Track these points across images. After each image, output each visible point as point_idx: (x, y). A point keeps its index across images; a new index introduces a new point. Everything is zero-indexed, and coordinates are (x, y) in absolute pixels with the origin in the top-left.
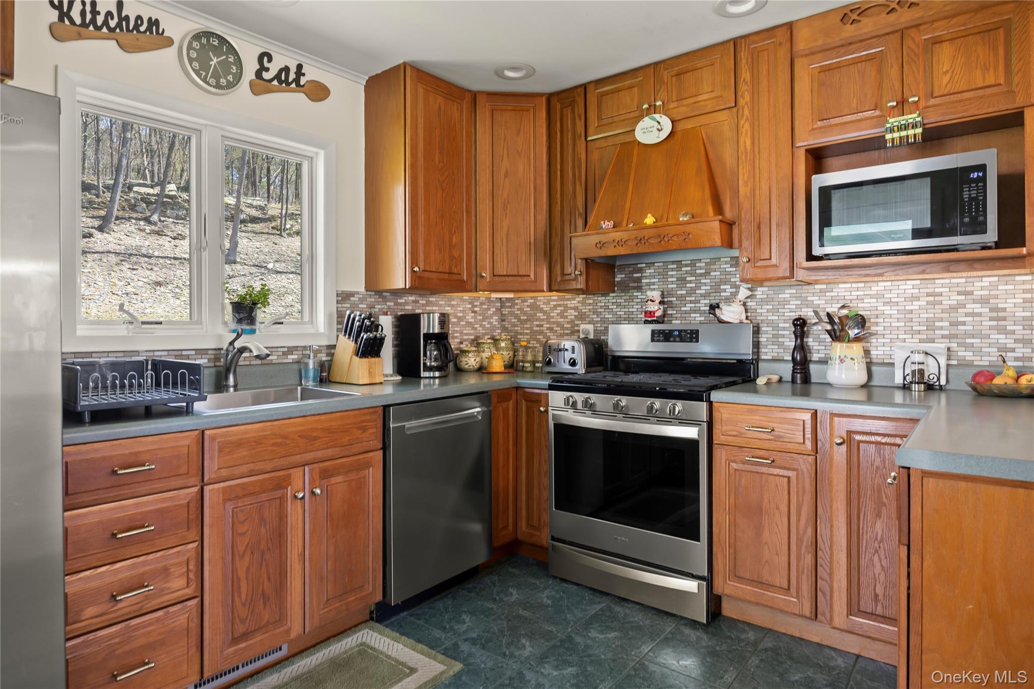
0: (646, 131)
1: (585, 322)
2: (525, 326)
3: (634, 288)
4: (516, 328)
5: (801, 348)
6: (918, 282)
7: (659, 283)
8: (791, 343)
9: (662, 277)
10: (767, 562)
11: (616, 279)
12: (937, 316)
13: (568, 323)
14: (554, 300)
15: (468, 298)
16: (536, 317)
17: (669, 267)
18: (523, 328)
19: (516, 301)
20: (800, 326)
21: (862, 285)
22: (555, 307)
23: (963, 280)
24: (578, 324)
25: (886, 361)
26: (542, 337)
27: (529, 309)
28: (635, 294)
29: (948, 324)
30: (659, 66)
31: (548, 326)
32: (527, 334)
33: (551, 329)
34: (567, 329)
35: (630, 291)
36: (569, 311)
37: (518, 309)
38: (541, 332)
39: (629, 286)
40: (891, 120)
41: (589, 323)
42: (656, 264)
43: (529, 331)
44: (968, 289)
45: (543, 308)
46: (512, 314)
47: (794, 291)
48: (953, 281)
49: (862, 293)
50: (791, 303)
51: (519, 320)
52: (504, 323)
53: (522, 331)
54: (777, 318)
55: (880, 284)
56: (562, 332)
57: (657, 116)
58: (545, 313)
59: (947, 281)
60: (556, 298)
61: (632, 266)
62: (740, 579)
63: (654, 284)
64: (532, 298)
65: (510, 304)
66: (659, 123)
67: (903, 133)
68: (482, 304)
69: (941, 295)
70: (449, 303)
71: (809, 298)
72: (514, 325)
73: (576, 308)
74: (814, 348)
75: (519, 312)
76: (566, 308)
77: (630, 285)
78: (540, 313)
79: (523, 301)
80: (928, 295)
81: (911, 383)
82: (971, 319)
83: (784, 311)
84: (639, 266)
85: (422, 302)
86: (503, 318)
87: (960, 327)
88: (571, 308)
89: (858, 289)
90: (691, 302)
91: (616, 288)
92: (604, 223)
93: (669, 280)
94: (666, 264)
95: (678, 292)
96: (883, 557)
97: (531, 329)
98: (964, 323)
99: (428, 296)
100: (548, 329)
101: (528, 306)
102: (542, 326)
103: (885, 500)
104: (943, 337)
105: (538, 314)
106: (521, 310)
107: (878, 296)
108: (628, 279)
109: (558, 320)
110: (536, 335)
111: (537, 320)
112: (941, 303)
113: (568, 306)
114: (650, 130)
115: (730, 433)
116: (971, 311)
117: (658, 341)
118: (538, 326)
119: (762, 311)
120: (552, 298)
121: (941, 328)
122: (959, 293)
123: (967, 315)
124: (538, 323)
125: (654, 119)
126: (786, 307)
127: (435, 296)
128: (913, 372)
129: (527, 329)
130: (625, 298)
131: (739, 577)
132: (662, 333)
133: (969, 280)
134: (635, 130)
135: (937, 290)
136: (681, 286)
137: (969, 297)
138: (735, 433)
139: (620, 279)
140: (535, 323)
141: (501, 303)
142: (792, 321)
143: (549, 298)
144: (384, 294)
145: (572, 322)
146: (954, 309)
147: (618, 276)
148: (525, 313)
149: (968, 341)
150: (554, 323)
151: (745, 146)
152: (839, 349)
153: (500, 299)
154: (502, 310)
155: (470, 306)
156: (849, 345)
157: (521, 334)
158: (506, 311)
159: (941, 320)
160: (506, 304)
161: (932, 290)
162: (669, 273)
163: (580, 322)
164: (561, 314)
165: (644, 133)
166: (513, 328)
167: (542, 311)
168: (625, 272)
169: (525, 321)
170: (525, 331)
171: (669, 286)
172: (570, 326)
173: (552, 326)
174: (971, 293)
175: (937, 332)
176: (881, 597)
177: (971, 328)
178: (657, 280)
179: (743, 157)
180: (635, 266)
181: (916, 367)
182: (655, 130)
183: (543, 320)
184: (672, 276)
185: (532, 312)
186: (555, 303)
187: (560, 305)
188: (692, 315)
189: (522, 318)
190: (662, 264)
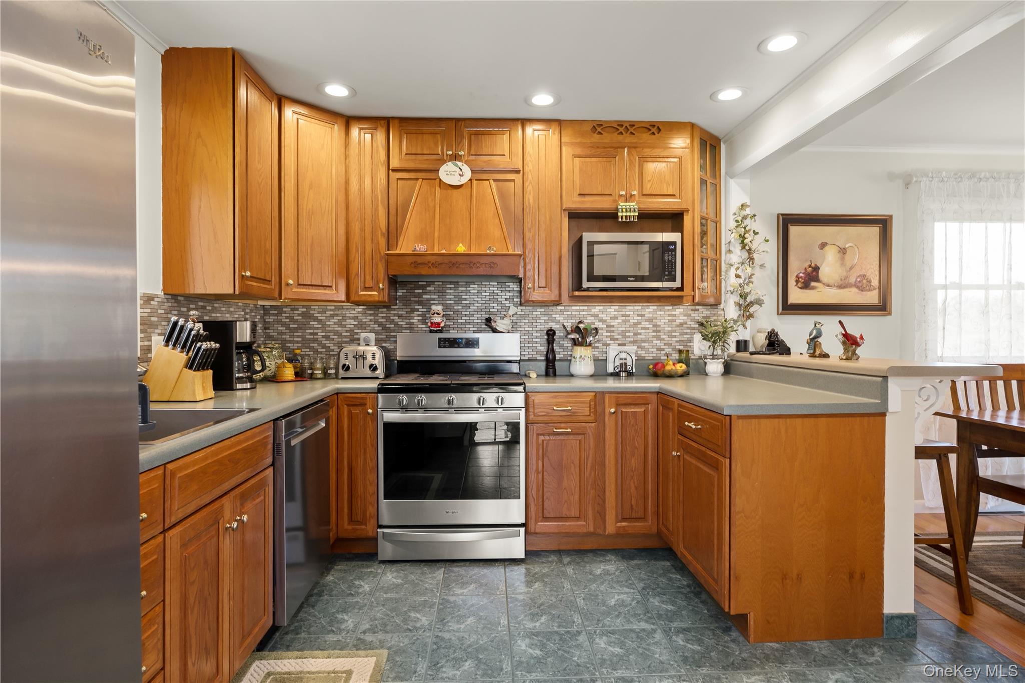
0: (449, 173)
1: (366, 331)
2: (295, 334)
3: (416, 302)
4: (284, 337)
5: (550, 351)
6: (617, 307)
7: (439, 299)
8: (543, 349)
9: (441, 294)
10: (565, 502)
11: (398, 294)
12: (627, 329)
13: (347, 331)
14: (331, 310)
15: (241, 304)
16: (309, 326)
17: (448, 286)
18: (294, 337)
19: (284, 309)
20: (550, 334)
21: (586, 308)
22: (332, 316)
23: (640, 307)
24: (358, 333)
25: (600, 358)
26: (316, 345)
27: (301, 317)
28: (416, 307)
29: (632, 334)
30: (460, 122)
31: (324, 334)
32: (298, 342)
33: (327, 337)
34: (346, 337)
35: (412, 304)
36: (347, 321)
37: (287, 318)
38: (315, 340)
39: (410, 300)
40: (621, 204)
41: (370, 332)
42: (436, 283)
43: (300, 339)
44: (643, 313)
45: (317, 317)
46: (279, 322)
47: (543, 310)
48: (635, 308)
49: (586, 313)
50: (541, 318)
51: (288, 328)
52: (267, 331)
53: (292, 339)
54: (531, 329)
55: (596, 307)
56: (341, 340)
57: (459, 163)
58: (320, 321)
59: (632, 308)
60: (333, 308)
61: (414, 283)
62: (545, 519)
63: (434, 299)
64: (304, 307)
65: (276, 312)
66: (461, 169)
67: (628, 214)
68: (251, 311)
69: (628, 316)
70: (228, 309)
71: (553, 316)
72: (281, 333)
73: (355, 318)
74: (557, 350)
75: (288, 320)
76: (345, 318)
77: (412, 299)
78: (314, 321)
79: (293, 310)
80: (623, 316)
81: (620, 371)
82: (644, 331)
83: (536, 324)
84: (420, 283)
85: (209, 308)
86: (267, 326)
87: (638, 336)
88: (350, 318)
89: (583, 311)
90: (466, 315)
91: (398, 302)
92: (418, 246)
93: (448, 297)
94: (446, 283)
95: (456, 308)
96: (635, 481)
97: (303, 337)
98: (640, 334)
99: (213, 302)
100: (323, 337)
101: (299, 315)
102: (317, 334)
103: (636, 445)
104: (630, 342)
105: (311, 323)
106: (291, 318)
107: (596, 316)
108: (409, 294)
109: (335, 329)
110: (310, 343)
111: (310, 329)
112: (628, 321)
113: (347, 315)
114: (453, 173)
115: (540, 414)
116: (644, 326)
117: (445, 347)
118: (311, 334)
119: (521, 324)
120: (329, 307)
121: (629, 337)
122: (638, 315)
123: (642, 329)
124: (312, 331)
125: (457, 165)
126: (538, 321)
127: (219, 302)
128: (621, 364)
129: (298, 336)
130: (407, 310)
131: (546, 518)
132: (447, 341)
133: (643, 307)
134: (439, 170)
135: (627, 313)
136: (458, 302)
137: (643, 318)
138: (543, 414)
139: (402, 294)
140: (307, 331)
141: (264, 311)
142: (545, 332)
143: (325, 307)
144: (179, 298)
145: (351, 330)
146: (635, 324)
147: (400, 291)
148: (296, 322)
149: (643, 344)
150: (330, 331)
151: (529, 202)
152: (579, 351)
153: (264, 306)
154: (265, 317)
155: (243, 313)
156: (586, 348)
157: (290, 342)
158: (270, 319)
159: (629, 332)
160: (271, 312)
161: (624, 313)
162: (448, 291)
163: (361, 331)
164: (339, 324)
165: (447, 174)
166: (280, 337)
167: (316, 319)
168: (407, 288)
169: (296, 330)
170: (295, 339)
171: (448, 302)
172: (349, 334)
173: (328, 334)
174: (644, 315)
175: (627, 339)
176: (634, 507)
177: (644, 337)
178: (437, 297)
179: (528, 210)
180: (416, 283)
181: (623, 361)
182: (457, 174)
183: (318, 329)
184: (450, 294)
185: (304, 320)
186: (332, 313)
187: (337, 315)
188: (467, 326)
189: (291, 326)
190: (441, 283)
